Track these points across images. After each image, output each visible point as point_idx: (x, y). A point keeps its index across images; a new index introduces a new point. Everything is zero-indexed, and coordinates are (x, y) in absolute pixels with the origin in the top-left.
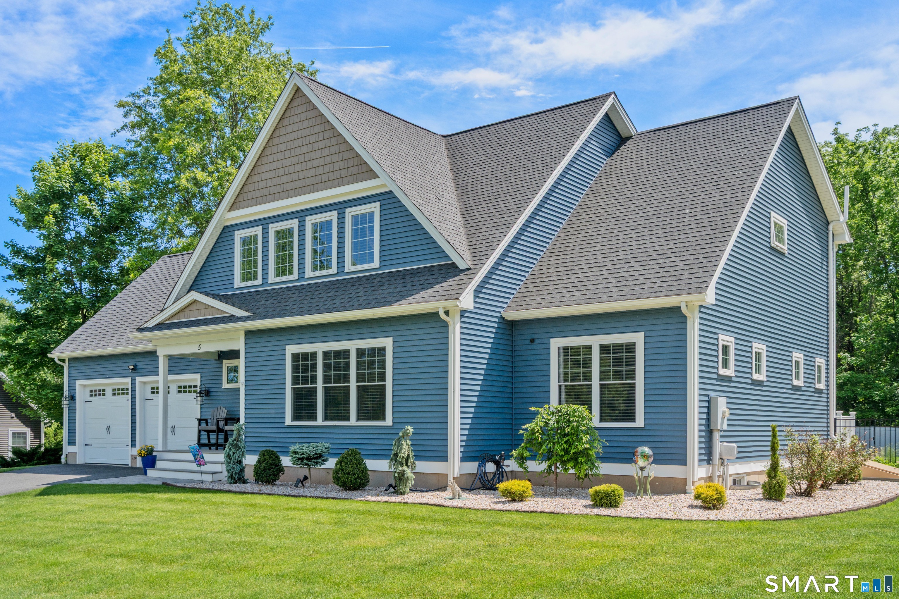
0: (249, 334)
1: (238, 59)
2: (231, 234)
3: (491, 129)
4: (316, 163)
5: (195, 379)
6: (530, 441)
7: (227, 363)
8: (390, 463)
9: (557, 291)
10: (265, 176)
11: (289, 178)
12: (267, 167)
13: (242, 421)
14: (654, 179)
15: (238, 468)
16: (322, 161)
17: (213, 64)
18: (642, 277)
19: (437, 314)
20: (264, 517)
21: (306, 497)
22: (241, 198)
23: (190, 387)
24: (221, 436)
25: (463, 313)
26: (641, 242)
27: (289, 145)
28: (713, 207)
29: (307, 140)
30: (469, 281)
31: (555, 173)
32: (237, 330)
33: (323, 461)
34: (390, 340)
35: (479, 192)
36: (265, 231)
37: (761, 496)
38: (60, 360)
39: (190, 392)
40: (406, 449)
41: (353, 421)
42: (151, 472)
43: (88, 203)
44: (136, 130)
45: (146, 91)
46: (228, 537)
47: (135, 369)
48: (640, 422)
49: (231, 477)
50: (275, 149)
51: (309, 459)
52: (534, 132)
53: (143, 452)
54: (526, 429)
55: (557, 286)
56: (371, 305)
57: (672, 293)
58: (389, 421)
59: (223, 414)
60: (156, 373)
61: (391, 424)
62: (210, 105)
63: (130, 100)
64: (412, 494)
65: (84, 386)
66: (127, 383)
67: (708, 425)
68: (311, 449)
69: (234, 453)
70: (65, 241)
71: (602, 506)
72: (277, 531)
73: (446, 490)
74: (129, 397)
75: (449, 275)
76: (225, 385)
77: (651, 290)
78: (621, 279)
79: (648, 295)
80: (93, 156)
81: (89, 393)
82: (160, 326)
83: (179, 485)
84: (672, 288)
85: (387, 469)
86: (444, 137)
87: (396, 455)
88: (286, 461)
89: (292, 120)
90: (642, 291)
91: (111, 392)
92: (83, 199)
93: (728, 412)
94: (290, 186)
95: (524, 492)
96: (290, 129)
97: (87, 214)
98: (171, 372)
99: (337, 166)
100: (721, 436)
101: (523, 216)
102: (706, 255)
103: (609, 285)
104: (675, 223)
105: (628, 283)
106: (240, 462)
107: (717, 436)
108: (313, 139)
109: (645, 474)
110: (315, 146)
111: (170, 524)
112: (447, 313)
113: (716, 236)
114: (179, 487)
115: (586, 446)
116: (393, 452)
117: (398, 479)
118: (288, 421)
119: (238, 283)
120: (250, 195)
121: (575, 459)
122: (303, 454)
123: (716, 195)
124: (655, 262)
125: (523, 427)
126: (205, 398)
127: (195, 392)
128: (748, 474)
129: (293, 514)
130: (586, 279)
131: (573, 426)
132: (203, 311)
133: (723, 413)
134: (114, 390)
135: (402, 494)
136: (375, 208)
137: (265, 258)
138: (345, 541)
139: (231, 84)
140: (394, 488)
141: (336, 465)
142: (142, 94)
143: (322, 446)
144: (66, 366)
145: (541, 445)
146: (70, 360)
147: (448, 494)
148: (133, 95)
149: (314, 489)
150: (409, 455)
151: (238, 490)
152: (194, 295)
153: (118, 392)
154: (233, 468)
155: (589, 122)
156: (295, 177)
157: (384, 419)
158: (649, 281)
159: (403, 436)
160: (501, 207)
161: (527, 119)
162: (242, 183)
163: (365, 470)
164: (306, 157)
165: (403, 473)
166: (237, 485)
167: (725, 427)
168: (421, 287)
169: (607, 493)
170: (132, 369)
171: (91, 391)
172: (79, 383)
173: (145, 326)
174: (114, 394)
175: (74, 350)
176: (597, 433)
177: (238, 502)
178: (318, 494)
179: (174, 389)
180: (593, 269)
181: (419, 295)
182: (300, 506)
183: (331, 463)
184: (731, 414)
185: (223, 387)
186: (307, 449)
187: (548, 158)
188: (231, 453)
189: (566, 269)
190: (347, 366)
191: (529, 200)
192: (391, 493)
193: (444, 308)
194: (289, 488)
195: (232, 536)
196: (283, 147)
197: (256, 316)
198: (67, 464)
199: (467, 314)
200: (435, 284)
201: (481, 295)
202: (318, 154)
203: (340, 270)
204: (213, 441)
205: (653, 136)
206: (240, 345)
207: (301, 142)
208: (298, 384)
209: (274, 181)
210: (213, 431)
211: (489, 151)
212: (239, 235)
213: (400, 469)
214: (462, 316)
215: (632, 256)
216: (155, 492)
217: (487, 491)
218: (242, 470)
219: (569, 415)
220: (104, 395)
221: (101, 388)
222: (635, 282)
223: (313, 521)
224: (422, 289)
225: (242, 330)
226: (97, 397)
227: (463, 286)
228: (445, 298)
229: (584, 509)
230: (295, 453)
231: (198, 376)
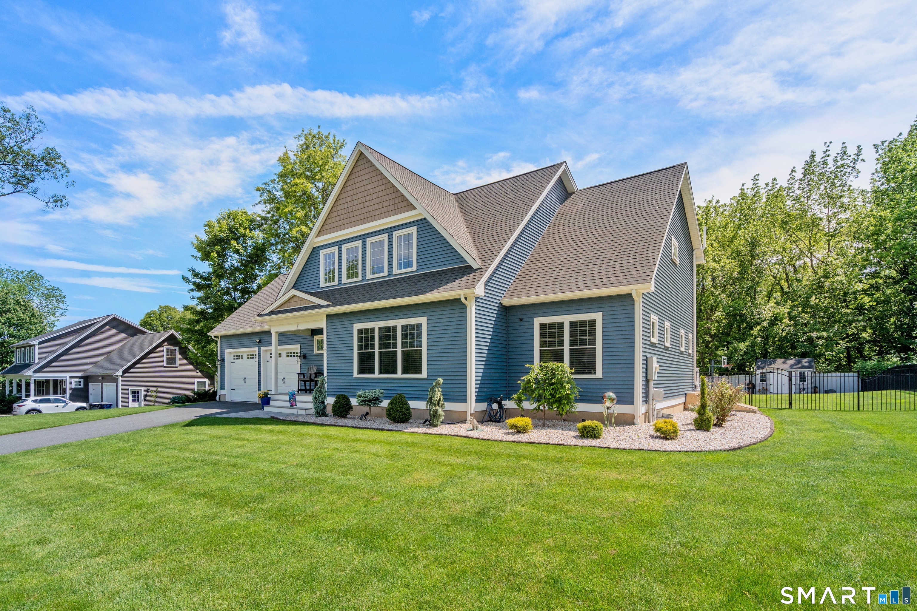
0: (329, 317)
1: (326, 162)
2: (318, 252)
3: (485, 188)
4: (373, 202)
5: (296, 348)
6: (525, 389)
7: (317, 338)
8: (427, 404)
9: (539, 285)
10: (340, 213)
11: (355, 213)
12: (341, 207)
13: (325, 374)
14: (596, 215)
15: (321, 406)
16: (377, 201)
17: (312, 166)
18: (599, 274)
19: (459, 299)
20: (336, 449)
21: (368, 428)
22: (324, 228)
23: (294, 353)
24: (313, 384)
25: (477, 298)
26: (594, 253)
27: (356, 191)
28: (642, 229)
29: (368, 187)
30: (482, 276)
31: (533, 208)
32: (322, 314)
33: (380, 402)
34: (425, 318)
35: (481, 223)
36: (340, 249)
37: (693, 427)
38: (215, 337)
39: (294, 356)
40: (438, 394)
41: (399, 375)
42: (266, 408)
43: (237, 245)
44: (267, 205)
45: (273, 181)
46: (303, 473)
47: (260, 342)
48: (599, 374)
49: (317, 412)
50: (346, 195)
51: (370, 401)
52: (514, 187)
53: (261, 395)
54: (524, 380)
55: (538, 282)
56: (412, 294)
57: (625, 284)
58: (424, 375)
59: (315, 370)
60: (270, 345)
61: (426, 377)
62: (309, 188)
63: (264, 186)
64: (442, 426)
65: (230, 353)
66: (255, 351)
67: (646, 377)
68: (371, 394)
69: (319, 396)
70: (225, 268)
71: (588, 437)
72: (344, 466)
73: (465, 423)
74: (257, 359)
75: (466, 273)
76: (316, 352)
77: (608, 283)
78: (584, 276)
79: (607, 286)
80: (240, 217)
81: (233, 358)
82: (272, 313)
83: (281, 418)
84: (624, 281)
85: (425, 408)
86: (454, 194)
87: (431, 398)
88: (354, 401)
89: (357, 174)
90: (601, 283)
91: (246, 357)
92: (233, 242)
93: (658, 368)
94: (356, 218)
95: (527, 426)
96: (356, 180)
97: (237, 252)
98: (280, 344)
99: (387, 203)
100: (654, 384)
101: (515, 234)
102: (645, 259)
103: (576, 280)
104: (616, 240)
105: (589, 279)
106: (323, 402)
107: (651, 383)
108: (371, 186)
109: (610, 411)
110: (373, 191)
111: (261, 456)
112: (466, 298)
113: (649, 246)
114: (281, 420)
115: (568, 392)
116: (429, 397)
117: (432, 415)
118: (356, 375)
119: (322, 284)
120: (330, 226)
121: (559, 401)
122: (365, 397)
123: (643, 222)
124: (607, 264)
125: (522, 378)
126: (303, 360)
127: (297, 356)
128: (662, 409)
129: (359, 446)
130: (558, 277)
131: (558, 377)
132: (299, 302)
133: (656, 368)
134: (248, 355)
135: (436, 426)
136: (413, 230)
137: (340, 267)
138: (401, 478)
139: (322, 177)
140: (429, 421)
141: (389, 405)
142: (270, 183)
143: (378, 392)
144: (219, 341)
145: (533, 391)
146: (222, 337)
147: (468, 425)
148: (265, 184)
149: (373, 422)
150: (440, 398)
151: (321, 422)
152: (294, 292)
153: (251, 356)
154: (318, 407)
155: (552, 178)
156: (360, 212)
157: (421, 373)
158: (605, 276)
159: (436, 385)
160: (498, 230)
161: (508, 181)
162: (325, 218)
163: (408, 409)
164: (367, 199)
165: (436, 412)
166: (321, 418)
167: (656, 379)
168: (447, 281)
169: (592, 428)
170: (258, 342)
171: (234, 356)
172: (227, 351)
173: (263, 313)
174: (248, 358)
175: (223, 331)
176: (574, 382)
177: (318, 433)
178: (376, 426)
179: (284, 354)
180: (562, 271)
181: (445, 287)
182: (363, 437)
183: (385, 403)
184: (660, 370)
185: (315, 353)
186: (368, 394)
187: (526, 201)
188: (317, 397)
189: (542, 271)
190: (395, 338)
191: (518, 225)
192: (427, 425)
193: (464, 295)
194: (356, 421)
195: (306, 471)
196: (352, 193)
197: (334, 304)
198: (220, 401)
199: (479, 300)
200: (457, 279)
201: (490, 284)
202: (375, 196)
203: (390, 273)
204: (308, 387)
205: (590, 191)
206: (322, 324)
207: (363, 189)
208: (362, 349)
209: (346, 216)
210: (308, 381)
211: (485, 199)
212: (323, 252)
213: (434, 408)
214: (476, 301)
215: (589, 261)
216: (262, 424)
217: (494, 423)
218: (325, 408)
219: (554, 370)
220: (242, 358)
221: (240, 354)
222: (595, 278)
223: (374, 454)
224: (448, 283)
225: (324, 314)
226: (238, 360)
227: (477, 279)
228: (465, 287)
229: (574, 439)
230: (360, 396)
231: (298, 346)
